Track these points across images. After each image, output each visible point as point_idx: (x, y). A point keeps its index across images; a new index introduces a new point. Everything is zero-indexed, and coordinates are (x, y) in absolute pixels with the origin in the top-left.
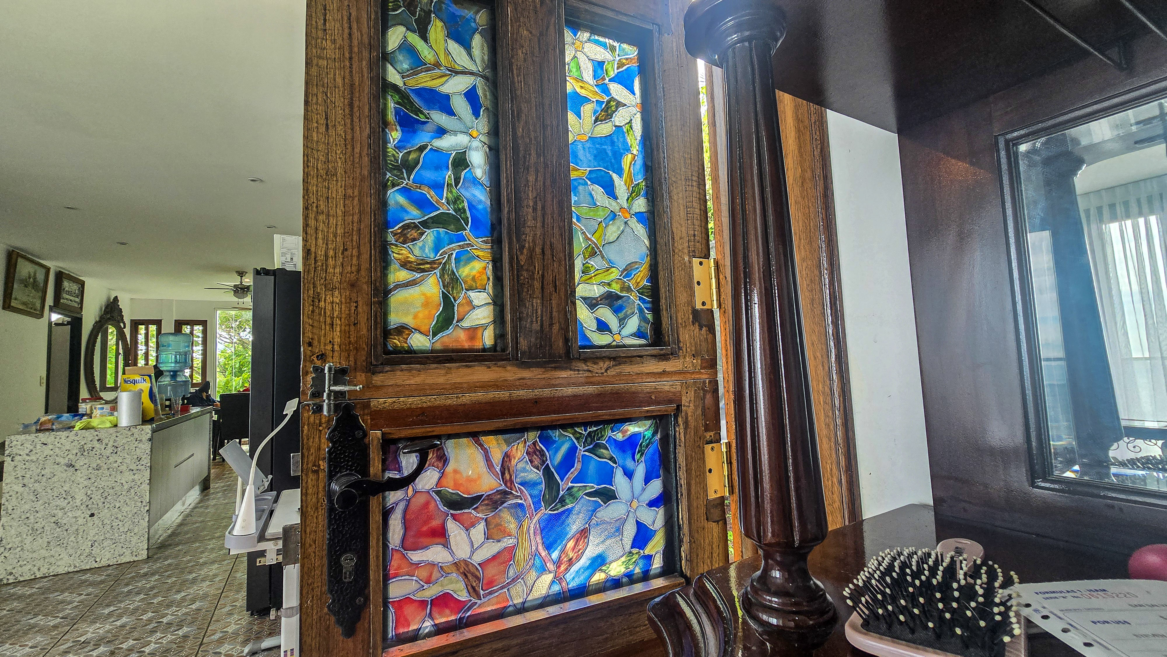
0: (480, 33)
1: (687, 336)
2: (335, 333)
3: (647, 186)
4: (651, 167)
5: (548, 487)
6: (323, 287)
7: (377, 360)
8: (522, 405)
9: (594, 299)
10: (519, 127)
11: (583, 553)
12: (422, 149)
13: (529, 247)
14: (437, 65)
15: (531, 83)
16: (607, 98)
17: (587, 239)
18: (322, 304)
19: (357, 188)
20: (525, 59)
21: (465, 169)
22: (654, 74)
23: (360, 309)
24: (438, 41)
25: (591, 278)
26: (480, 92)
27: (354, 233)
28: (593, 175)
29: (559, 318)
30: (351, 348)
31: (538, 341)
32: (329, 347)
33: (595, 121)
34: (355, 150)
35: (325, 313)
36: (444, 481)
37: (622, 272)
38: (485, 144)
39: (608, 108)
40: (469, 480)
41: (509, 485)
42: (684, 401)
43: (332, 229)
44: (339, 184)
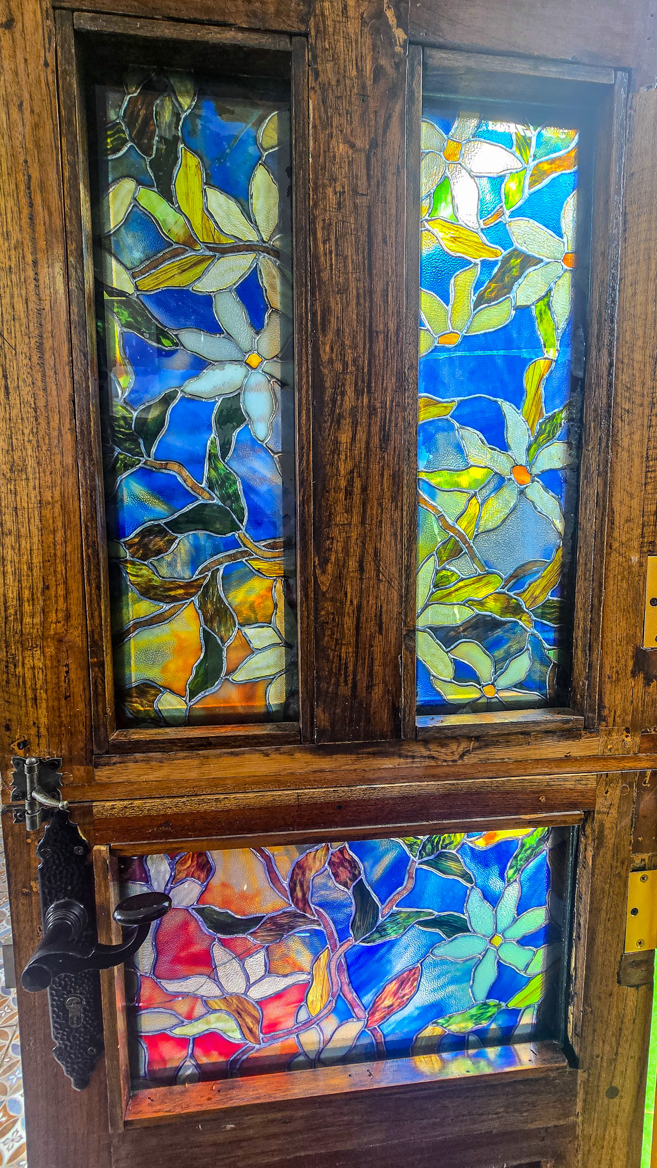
0: (264, 164)
1: (619, 697)
2: (40, 711)
3: (570, 420)
4: (583, 380)
5: (361, 910)
6: (20, 646)
7: (99, 748)
8: (316, 812)
9: (453, 629)
10: (324, 344)
11: (410, 1000)
12: (167, 400)
13: (337, 560)
14: (190, 242)
15: (349, 251)
16: (505, 253)
17: (446, 527)
18: (19, 669)
19: (58, 488)
20: (339, 204)
21: (238, 426)
22: (607, 187)
23: (73, 676)
24: (191, 195)
25: (450, 594)
26: (265, 282)
27: (58, 561)
28: (466, 410)
29: (384, 676)
30: (63, 732)
31: (348, 714)
32: (33, 731)
33: (477, 304)
34: (52, 424)
35: (24, 682)
36: (208, 897)
37: (507, 581)
38: (272, 377)
39: (504, 274)
40: (244, 897)
41: (301, 905)
42: (600, 804)
43: (25, 557)
44: (31, 484)
